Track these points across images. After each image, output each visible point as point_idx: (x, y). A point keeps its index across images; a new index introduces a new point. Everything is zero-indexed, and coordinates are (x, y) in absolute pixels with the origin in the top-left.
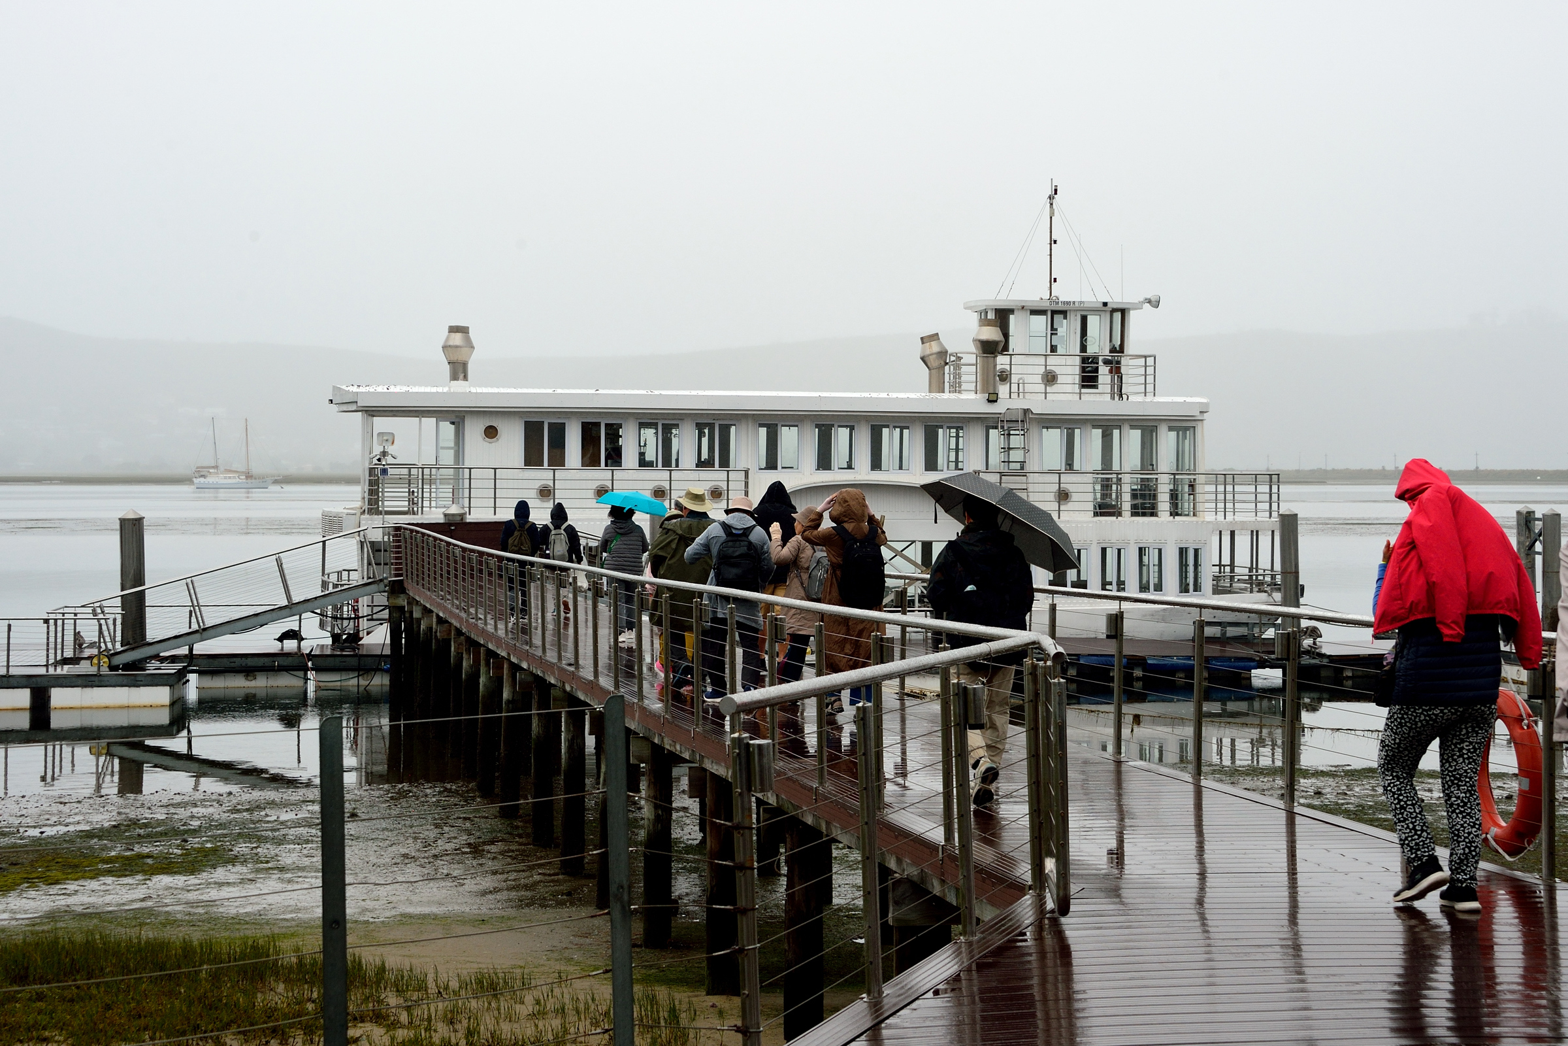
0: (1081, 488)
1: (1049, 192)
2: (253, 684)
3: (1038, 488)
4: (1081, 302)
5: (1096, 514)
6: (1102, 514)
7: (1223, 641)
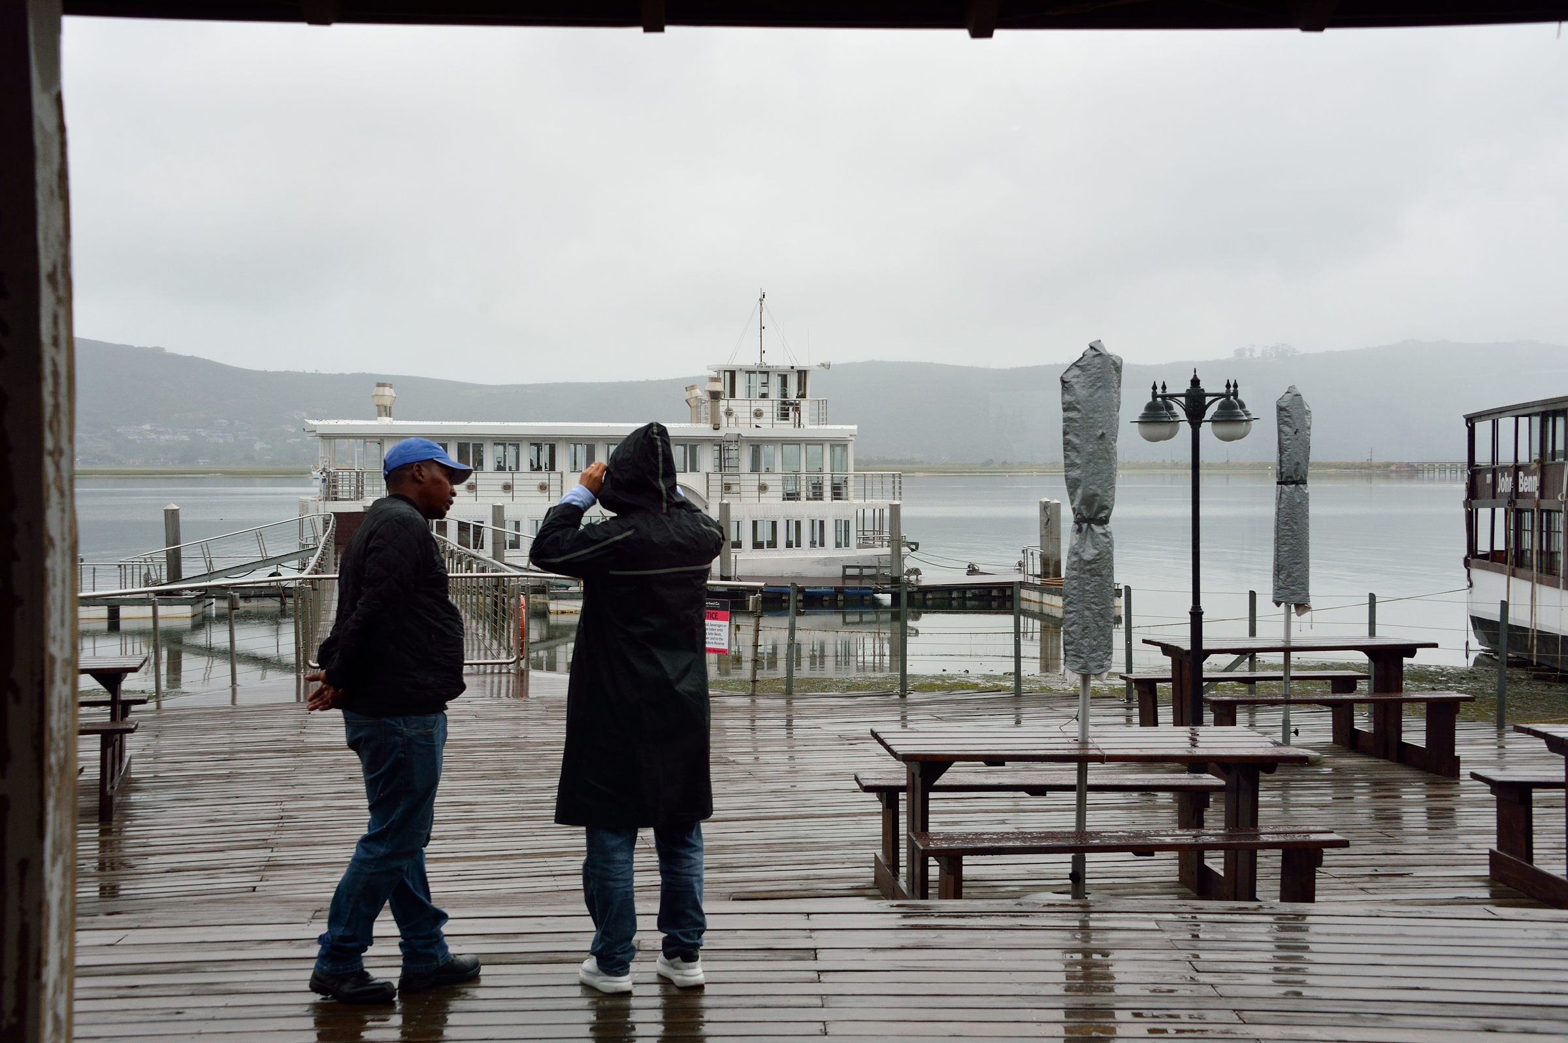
0: (774, 483)
1: (760, 296)
2: (249, 604)
3: (746, 483)
4: (777, 366)
5: (784, 499)
6: (788, 499)
7: (860, 577)
